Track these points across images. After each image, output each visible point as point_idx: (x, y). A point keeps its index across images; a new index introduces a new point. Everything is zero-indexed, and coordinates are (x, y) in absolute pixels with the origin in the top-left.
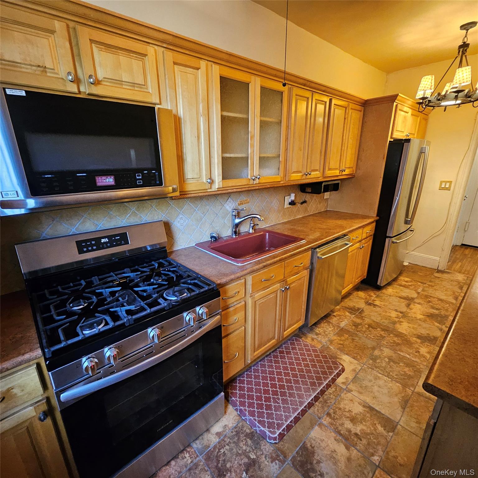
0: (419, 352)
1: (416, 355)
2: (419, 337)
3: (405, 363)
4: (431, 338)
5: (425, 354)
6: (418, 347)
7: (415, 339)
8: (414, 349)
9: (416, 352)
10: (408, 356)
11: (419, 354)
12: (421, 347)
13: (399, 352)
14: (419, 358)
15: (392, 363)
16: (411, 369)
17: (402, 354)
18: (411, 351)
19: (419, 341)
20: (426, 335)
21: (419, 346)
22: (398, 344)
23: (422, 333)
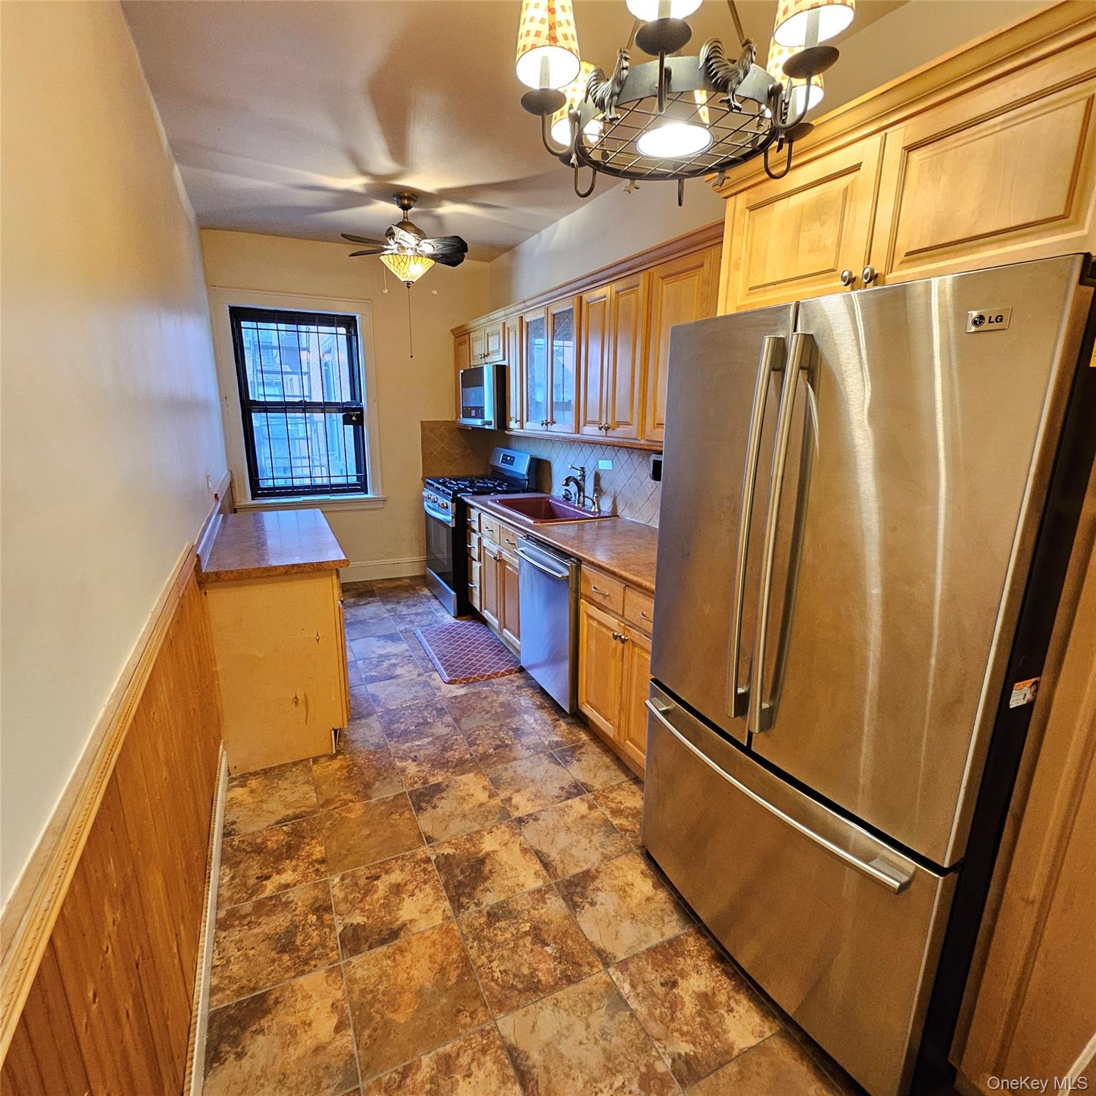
0: (414, 761)
1: (411, 752)
2: (438, 788)
3: (411, 732)
4: (424, 801)
5: (404, 764)
6: (423, 768)
7: (440, 779)
8: (422, 759)
9: (416, 756)
10: (417, 743)
11: (410, 757)
12: (419, 771)
13: (431, 739)
14: (404, 751)
15: (422, 721)
16: (399, 731)
17: (427, 740)
18: (422, 752)
19: (432, 781)
20: (435, 801)
21: (423, 771)
22: (444, 749)
23: (444, 801)
